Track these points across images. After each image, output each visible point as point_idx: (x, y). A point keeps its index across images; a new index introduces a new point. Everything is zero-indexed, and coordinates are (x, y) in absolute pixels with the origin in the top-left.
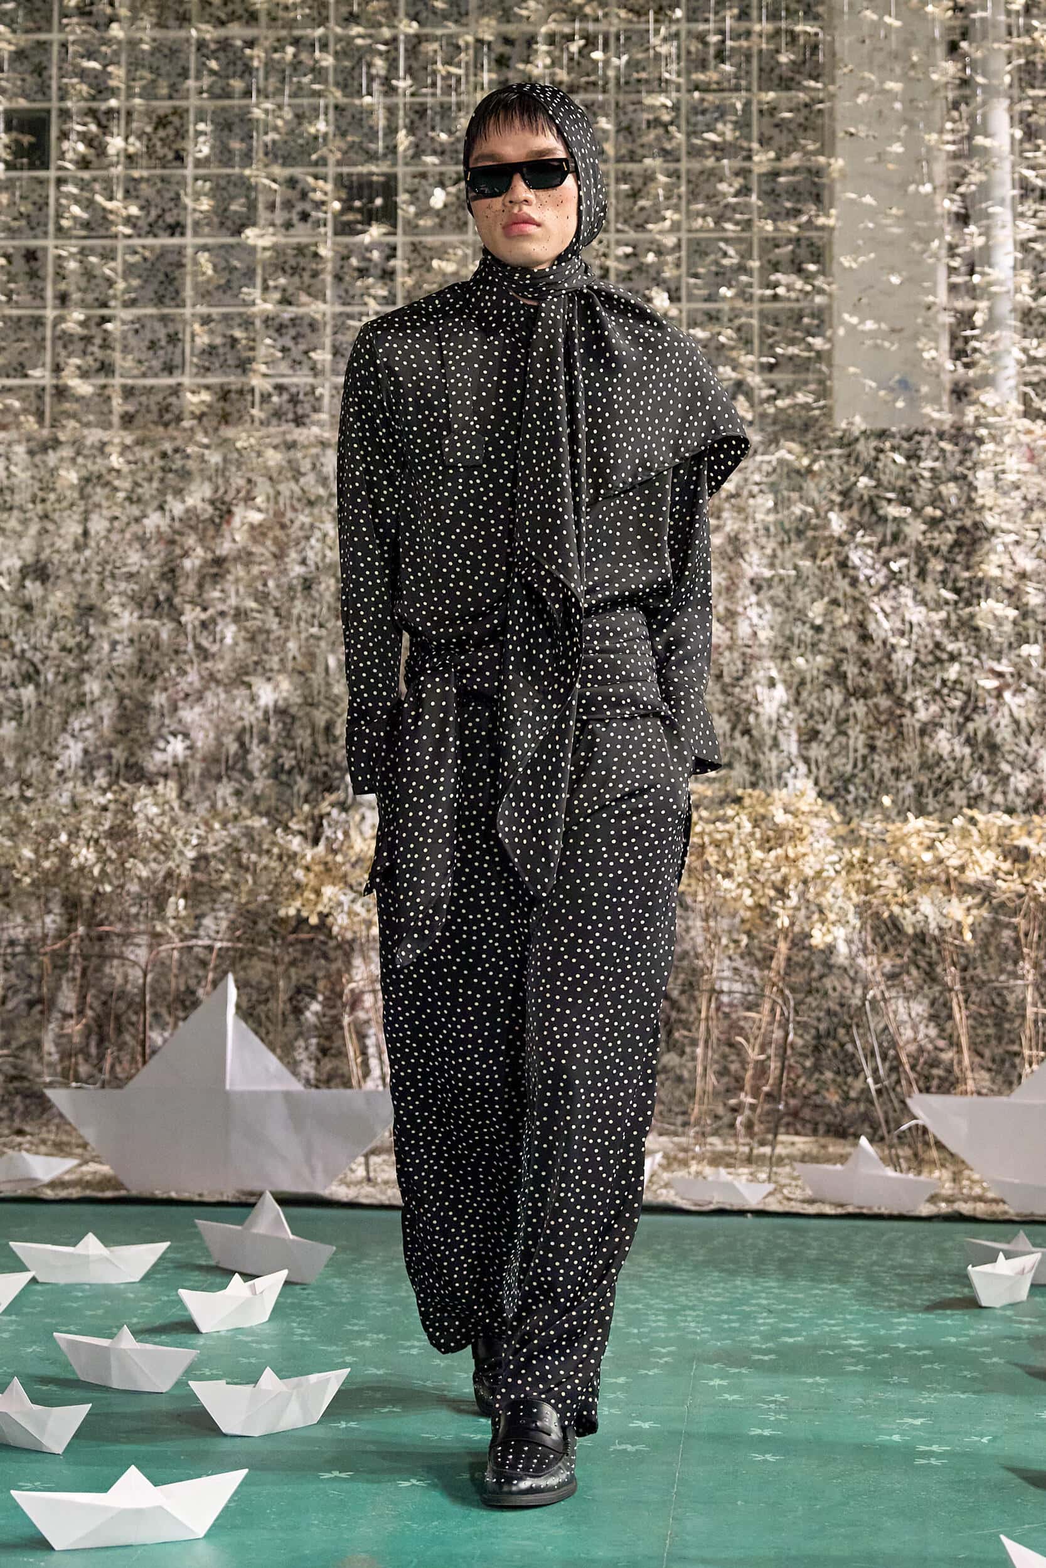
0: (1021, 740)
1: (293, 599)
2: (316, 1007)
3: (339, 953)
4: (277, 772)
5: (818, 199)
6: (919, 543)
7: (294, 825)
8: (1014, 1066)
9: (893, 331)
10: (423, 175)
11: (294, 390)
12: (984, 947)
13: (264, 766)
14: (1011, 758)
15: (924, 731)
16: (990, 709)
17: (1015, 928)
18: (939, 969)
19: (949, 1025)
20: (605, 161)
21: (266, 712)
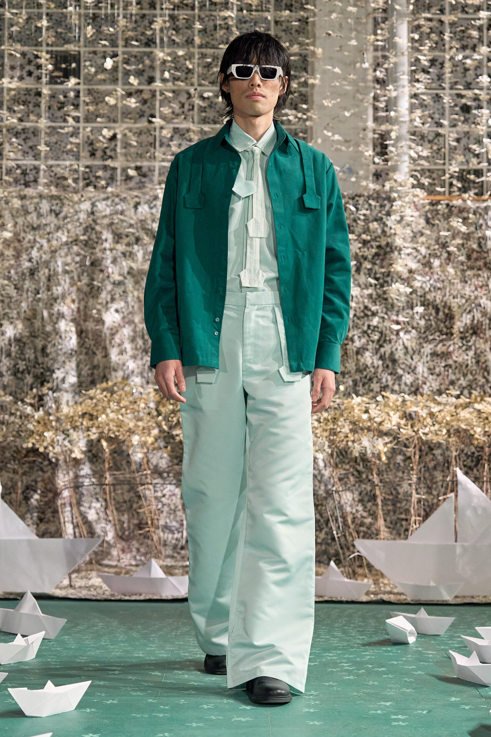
0: (409, 357)
1: (24, 280)
2: (36, 496)
3: (49, 467)
4: (16, 372)
5: (305, 70)
6: (357, 254)
7: (28, 400)
8: (402, 526)
9: (346, 141)
10: (95, 53)
11: (24, 168)
12: (388, 464)
13: (9, 369)
14: (403, 366)
15: (359, 352)
16: (393, 342)
17: (404, 455)
18: (364, 476)
19: (369, 504)
20: (193, 47)
21: (10, 340)
